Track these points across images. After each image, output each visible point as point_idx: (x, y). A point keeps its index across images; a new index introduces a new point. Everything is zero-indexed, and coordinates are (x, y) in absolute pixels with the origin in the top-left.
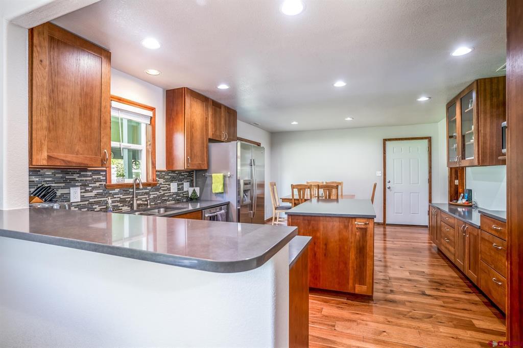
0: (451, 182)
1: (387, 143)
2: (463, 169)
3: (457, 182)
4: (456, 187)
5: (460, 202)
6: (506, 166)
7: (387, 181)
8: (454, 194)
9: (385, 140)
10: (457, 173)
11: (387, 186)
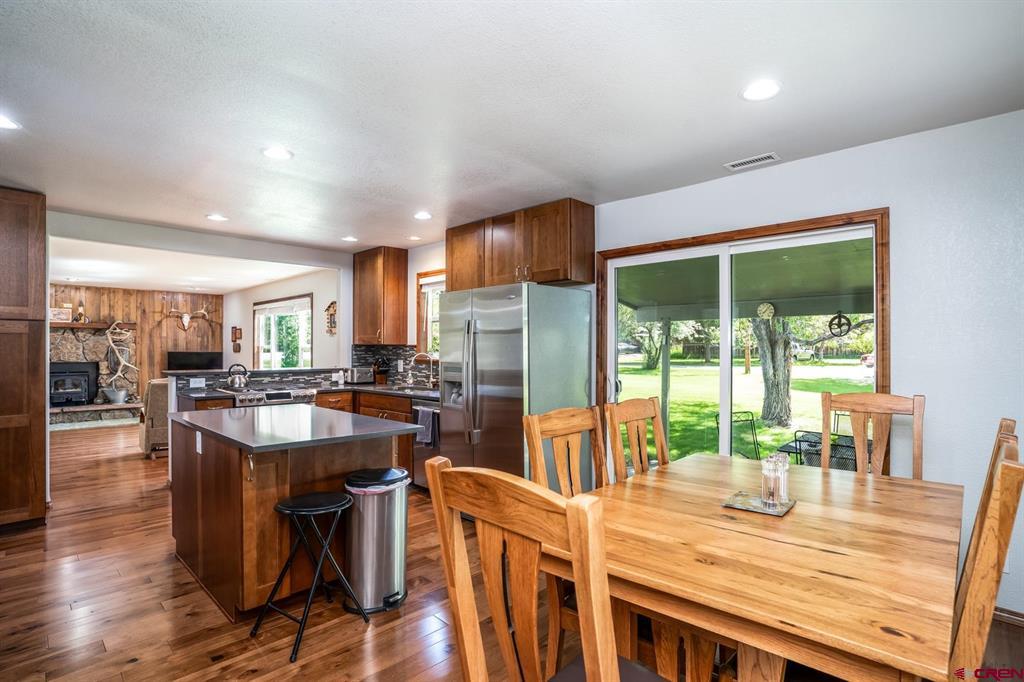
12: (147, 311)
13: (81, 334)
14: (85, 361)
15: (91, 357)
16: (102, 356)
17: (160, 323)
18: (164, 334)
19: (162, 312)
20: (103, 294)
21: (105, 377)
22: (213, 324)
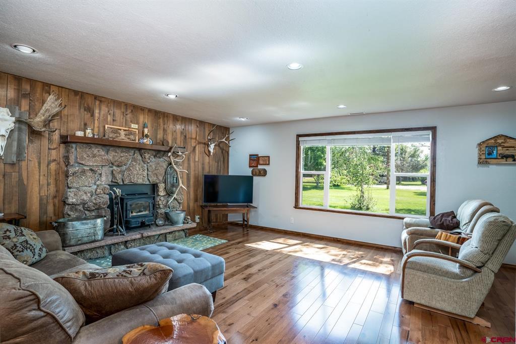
12: (187, 137)
13: (147, 156)
14: (148, 183)
15: (153, 179)
16: (161, 178)
17: (195, 147)
18: (197, 160)
19: (196, 139)
20: (160, 118)
21: (162, 199)
22: (224, 151)
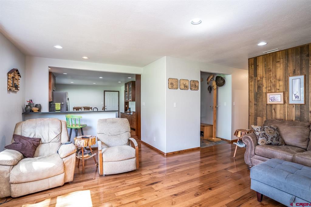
0: (125, 106)
1: (105, 92)
2: (128, 102)
3: (126, 106)
4: (126, 107)
5: (128, 111)
6: (135, 102)
7: (105, 106)
8: (126, 109)
9: (105, 91)
10: (127, 103)
11: (105, 108)
